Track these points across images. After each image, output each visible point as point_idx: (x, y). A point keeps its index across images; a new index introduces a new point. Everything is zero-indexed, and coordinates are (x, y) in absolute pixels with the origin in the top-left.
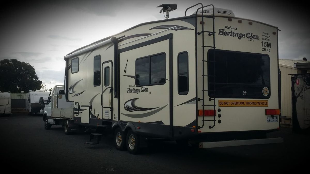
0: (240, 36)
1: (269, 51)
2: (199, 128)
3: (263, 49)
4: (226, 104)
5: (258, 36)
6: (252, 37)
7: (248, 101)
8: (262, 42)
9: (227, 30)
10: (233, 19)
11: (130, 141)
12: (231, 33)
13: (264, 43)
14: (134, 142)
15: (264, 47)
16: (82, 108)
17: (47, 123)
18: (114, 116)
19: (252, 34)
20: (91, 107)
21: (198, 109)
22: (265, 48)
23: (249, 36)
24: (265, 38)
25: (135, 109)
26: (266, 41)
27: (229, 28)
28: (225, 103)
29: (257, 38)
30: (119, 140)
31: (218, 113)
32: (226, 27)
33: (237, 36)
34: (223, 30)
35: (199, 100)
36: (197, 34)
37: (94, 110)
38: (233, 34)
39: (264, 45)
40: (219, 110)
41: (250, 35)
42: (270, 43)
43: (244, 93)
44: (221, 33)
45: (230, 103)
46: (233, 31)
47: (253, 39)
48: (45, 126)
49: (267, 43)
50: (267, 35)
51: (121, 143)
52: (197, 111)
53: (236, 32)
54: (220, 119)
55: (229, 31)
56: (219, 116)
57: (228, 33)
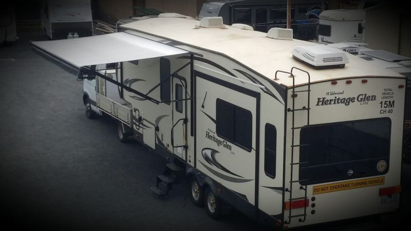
0: (347, 101)
1: (390, 112)
2: (286, 223)
3: (382, 112)
4: (324, 190)
5: (375, 96)
6: (366, 99)
7: (354, 182)
8: (381, 103)
9: (329, 98)
10: (338, 81)
11: (210, 200)
12: (335, 100)
13: (383, 103)
14: (214, 203)
15: (383, 108)
16: (145, 122)
17: (89, 108)
18: (188, 159)
19: (365, 95)
20: (157, 129)
21: (285, 201)
22: (385, 109)
23: (361, 99)
24: (386, 96)
25: (214, 163)
26: (386, 100)
27: (332, 94)
28: (322, 189)
29: (374, 98)
30: (196, 192)
31: (311, 203)
32: (328, 94)
33: (344, 102)
34: (324, 98)
35: (287, 190)
36: (287, 110)
37: (162, 136)
38: (337, 101)
39: (383, 105)
40: (313, 199)
41: (363, 97)
42: (393, 101)
43: (350, 172)
44: (321, 103)
45: (329, 188)
46: (338, 96)
47: (367, 101)
48: (87, 112)
49: (388, 103)
50: (390, 92)
51: (198, 196)
52: (284, 204)
53: (341, 97)
54: (314, 209)
55: (333, 97)
56: (313, 205)
57: (331, 100)
